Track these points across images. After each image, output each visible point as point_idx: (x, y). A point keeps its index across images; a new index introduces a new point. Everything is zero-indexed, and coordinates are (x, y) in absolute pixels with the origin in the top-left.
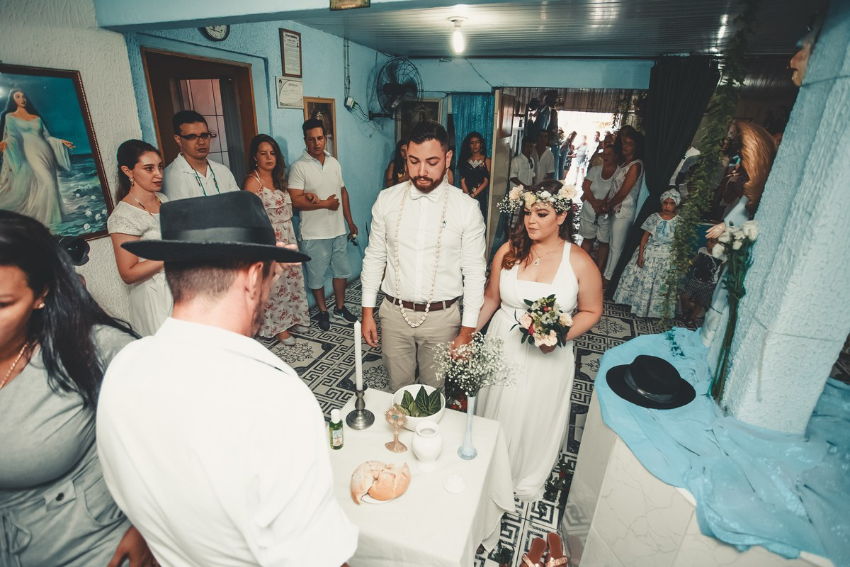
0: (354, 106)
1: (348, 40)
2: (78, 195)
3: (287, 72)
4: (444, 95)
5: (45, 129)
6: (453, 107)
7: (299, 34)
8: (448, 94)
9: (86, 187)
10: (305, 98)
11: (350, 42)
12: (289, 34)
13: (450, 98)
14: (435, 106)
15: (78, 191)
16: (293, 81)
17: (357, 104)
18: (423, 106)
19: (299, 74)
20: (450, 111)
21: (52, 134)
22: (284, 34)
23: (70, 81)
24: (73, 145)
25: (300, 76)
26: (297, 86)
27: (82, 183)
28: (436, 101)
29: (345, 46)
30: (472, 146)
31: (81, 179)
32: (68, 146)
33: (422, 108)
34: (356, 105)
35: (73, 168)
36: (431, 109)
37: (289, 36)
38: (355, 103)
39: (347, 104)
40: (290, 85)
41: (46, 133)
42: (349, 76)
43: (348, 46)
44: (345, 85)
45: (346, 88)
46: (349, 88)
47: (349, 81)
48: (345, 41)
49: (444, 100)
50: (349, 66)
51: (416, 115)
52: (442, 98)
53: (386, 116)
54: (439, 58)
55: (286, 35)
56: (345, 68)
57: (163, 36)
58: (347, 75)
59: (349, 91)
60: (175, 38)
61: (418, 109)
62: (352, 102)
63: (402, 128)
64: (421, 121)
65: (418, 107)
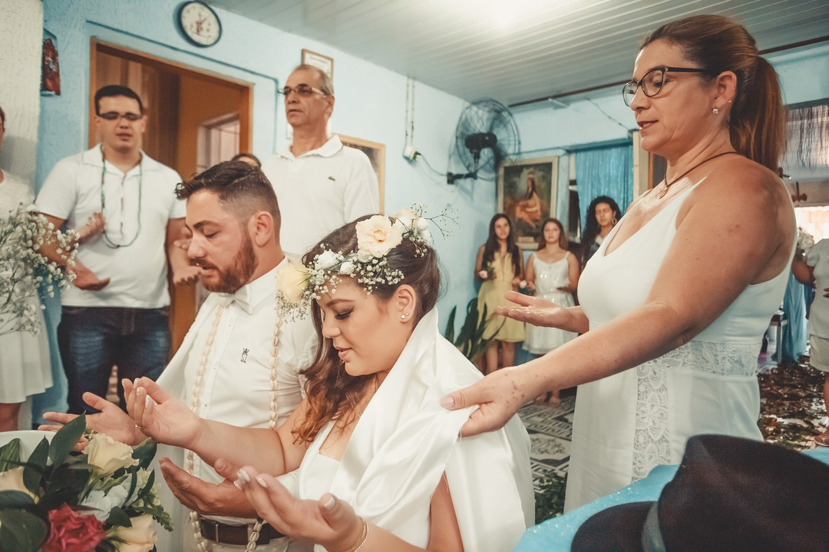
0: (415, 157)
1: (414, 78)
4: (561, 152)
6: (577, 169)
7: (332, 60)
8: (570, 151)
11: (417, 83)
12: (315, 57)
13: (573, 157)
14: (547, 168)
17: (420, 154)
18: (532, 169)
20: (573, 177)
22: (308, 56)
28: (548, 161)
29: (408, 86)
30: (598, 217)
33: (531, 173)
34: (418, 156)
36: (542, 173)
37: (314, 59)
38: (417, 153)
39: (405, 154)
42: (412, 122)
43: (414, 87)
44: (406, 132)
45: (407, 135)
46: (412, 136)
47: (413, 128)
48: (411, 80)
49: (561, 159)
50: (413, 109)
51: (523, 183)
52: (559, 157)
53: (468, 176)
54: (546, 99)
55: (311, 58)
56: (407, 111)
57: (124, 30)
58: (410, 120)
59: (412, 140)
60: (141, 35)
61: (525, 175)
62: (412, 152)
63: (505, 203)
64: (530, 190)
65: (525, 172)
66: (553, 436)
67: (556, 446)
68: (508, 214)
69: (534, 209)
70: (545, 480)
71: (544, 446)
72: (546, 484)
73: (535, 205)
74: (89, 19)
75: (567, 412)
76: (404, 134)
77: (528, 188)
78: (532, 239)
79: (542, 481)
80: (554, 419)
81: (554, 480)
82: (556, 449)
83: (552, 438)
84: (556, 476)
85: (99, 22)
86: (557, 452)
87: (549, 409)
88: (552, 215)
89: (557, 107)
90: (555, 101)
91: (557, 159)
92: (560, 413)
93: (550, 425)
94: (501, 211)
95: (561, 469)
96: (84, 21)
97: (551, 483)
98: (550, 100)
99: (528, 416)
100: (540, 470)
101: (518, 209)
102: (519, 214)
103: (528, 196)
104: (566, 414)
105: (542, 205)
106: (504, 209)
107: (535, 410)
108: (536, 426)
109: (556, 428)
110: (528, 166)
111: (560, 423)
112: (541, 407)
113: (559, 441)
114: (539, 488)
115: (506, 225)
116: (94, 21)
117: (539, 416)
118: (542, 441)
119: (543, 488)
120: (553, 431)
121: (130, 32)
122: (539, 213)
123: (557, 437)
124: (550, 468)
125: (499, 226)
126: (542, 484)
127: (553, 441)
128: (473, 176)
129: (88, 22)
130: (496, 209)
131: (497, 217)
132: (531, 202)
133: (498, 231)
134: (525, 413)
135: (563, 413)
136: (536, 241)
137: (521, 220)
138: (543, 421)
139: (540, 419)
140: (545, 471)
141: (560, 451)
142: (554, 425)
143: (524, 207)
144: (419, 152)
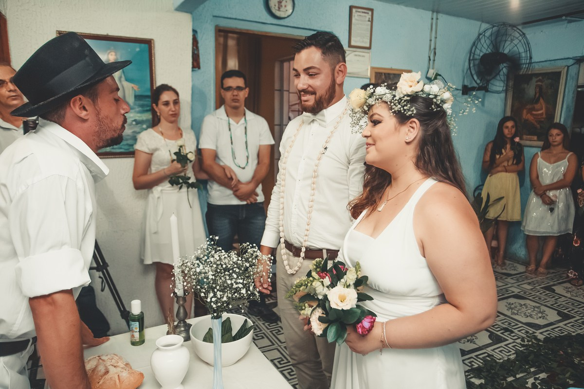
0: (435, 77)
1: (438, 12)
2: (134, 123)
3: (353, 43)
4: (571, 62)
5: (123, 76)
7: (372, 10)
9: (141, 119)
10: (372, 68)
11: (440, 15)
12: (360, 10)
15: (135, 120)
16: (359, 52)
17: (440, 75)
18: (541, 78)
19: (368, 45)
21: (127, 80)
22: (354, 10)
23: (147, 46)
24: (138, 88)
25: (369, 48)
26: (363, 56)
27: (139, 115)
28: (558, 70)
29: (433, 18)
31: (140, 112)
32: (135, 88)
33: (539, 81)
34: (438, 77)
35: (135, 104)
36: (550, 81)
37: (360, 12)
38: (437, 74)
39: (428, 76)
40: (356, 55)
41: (123, 79)
42: (435, 49)
43: (437, 19)
44: (429, 57)
45: (430, 60)
46: (434, 60)
47: (435, 53)
48: (435, 14)
49: (570, 67)
50: (436, 38)
51: (531, 90)
52: (568, 67)
53: (480, 89)
54: (561, 16)
55: (356, 11)
56: (431, 40)
57: (234, 17)
58: (432, 47)
59: (434, 63)
60: (244, 18)
61: (534, 82)
62: (433, 74)
63: (513, 106)
64: (537, 95)
65: (534, 80)
66: (539, 303)
67: (540, 312)
68: (515, 115)
69: (540, 112)
70: (526, 340)
71: (529, 311)
72: (526, 343)
73: (542, 109)
74: (215, 15)
75: (555, 283)
76: (428, 58)
77: (536, 92)
78: (535, 138)
79: (523, 340)
80: (541, 288)
81: (533, 340)
82: (540, 315)
83: (538, 305)
84: (536, 338)
85: (220, 15)
86: (540, 317)
87: (539, 278)
88: (557, 120)
89: (570, 22)
90: (569, 18)
91: (567, 67)
92: (548, 283)
93: (538, 294)
94: (508, 114)
95: (541, 333)
96: (211, 17)
97: (530, 343)
98: (564, 18)
99: (519, 283)
100: (523, 331)
101: (525, 112)
102: (525, 115)
103: (534, 101)
104: (554, 285)
105: (547, 109)
106: (512, 111)
107: (527, 278)
108: (525, 293)
109: (543, 297)
110: (537, 75)
111: (548, 292)
112: (533, 276)
113: (543, 308)
114: (520, 346)
115: (513, 127)
116: (217, 15)
117: (529, 284)
118: (529, 306)
119: (523, 346)
120: (540, 299)
121: (238, 17)
122: (544, 116)
123: (541, 304)
124: (531, 330)
125: (507, 127)
126: (522, 343)
127: (538, 307)
128: (485, 88)
129: (214, 16)
130: (505, 111)
131: (504, 120)
132: (537, 106)
133: (506, 131)
134: (518, 280)
135: (552, 283)
136: (539, 140)
137: (526, 120)
138: (532, 289)
139: (529, 287)
140: (527, 332)
141: (543, 318)
142: (541, 294)
143: (530, 111)
144: (439, 73)
